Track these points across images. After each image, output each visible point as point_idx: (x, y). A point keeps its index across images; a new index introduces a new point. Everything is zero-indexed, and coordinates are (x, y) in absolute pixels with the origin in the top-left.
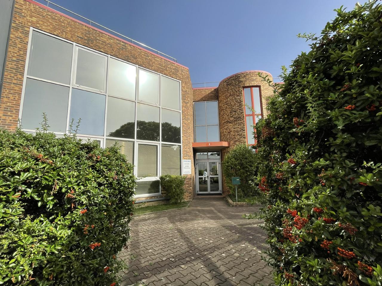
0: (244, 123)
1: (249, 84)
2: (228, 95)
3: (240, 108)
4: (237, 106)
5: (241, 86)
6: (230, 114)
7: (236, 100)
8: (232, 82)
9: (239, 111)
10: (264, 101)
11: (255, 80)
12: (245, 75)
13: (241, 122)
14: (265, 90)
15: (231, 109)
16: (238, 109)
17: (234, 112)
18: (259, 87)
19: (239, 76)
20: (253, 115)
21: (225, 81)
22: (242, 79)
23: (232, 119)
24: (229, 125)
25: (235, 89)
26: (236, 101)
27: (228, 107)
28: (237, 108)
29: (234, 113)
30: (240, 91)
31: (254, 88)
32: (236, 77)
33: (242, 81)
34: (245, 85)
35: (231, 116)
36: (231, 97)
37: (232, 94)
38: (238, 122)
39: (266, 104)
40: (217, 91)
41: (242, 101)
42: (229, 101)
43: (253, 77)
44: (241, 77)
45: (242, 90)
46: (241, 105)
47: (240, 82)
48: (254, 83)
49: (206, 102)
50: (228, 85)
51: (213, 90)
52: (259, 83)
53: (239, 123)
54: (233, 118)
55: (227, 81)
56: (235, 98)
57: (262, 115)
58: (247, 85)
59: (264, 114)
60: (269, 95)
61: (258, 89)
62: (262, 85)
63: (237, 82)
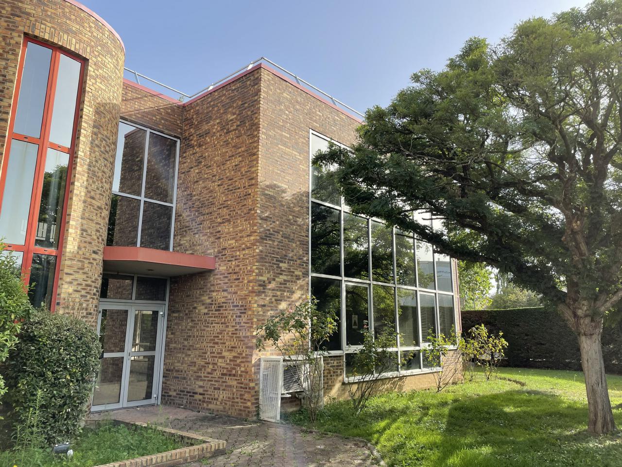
1: (50, 34)
5: (21, 28)
10: (88, 110)
11: (75, 33)
14: (98, 80)
18: (84, 61)
20: (41, 143)
22: (29, 8)
30: (13, 42)
31: (63, 58)
33: (29, 14)
34: (37, 33)
39: (91, 123)
41: (12, 81)
43: (70, 19)
45: (18, 43)
47: (19, 12)
48: (70, 44)
52: (85, 50)
57: (73, 152)
58: (41, 35)
59: (80, 154)
60: (108, 101)
61: (77, 65)
62: (94, 59)
63: (9, 9)
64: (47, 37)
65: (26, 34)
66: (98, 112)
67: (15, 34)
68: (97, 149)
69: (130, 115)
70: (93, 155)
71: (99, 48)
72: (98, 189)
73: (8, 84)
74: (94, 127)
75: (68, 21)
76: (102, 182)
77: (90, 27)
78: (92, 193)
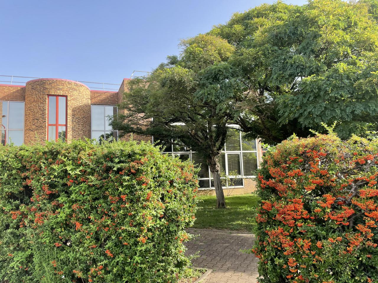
0: (45, 133)
1: (54, 92)
2: (32, 100)
3: (43, 117)
4: (39, 113)
5: (46, 93)
6: (32, 121)
7: (39, 108)
8: (37, 87)
9: (41, 119)
11: (62, 89)
12: (51, 82)
13: (42, 131)
14: (71, 101)
15: (33, 116)
16: (40, 117)
17: (36, 120)
19: (45, 82)
20: (57, 125)
22: (47, 86)
23: (34, 127)
24: (31, 133)
25: (39, 95)
27: (31, 113)
30: (45, 98)
31: (59, 97)
32: (42, 83)
33: (47, 88)
35: (34, 123)
36: (35, 104)
37: (36, 100)
38: (40, 131)
39: (71, 115)
42: (33, 107)
43: (59, 85)
44: (46, 84)
46: (43, 114)
47: (45, 89)
48: (60, 92)
49: (8, 101)
50: (32, 89)
51: (19, 88)
52: (66, 93)
55: (32, 84)
56: (39, 105)
57: (66, 125)
58: (51, 94)
59: (68, 125)
60: (77, 106)
62: (69, 95)
63: (42, 89)
64: (53, 94)
65: (48, 95)
66: (73, 111)
67: (45, 96)
68: (74, 122)
71: (71, 90)
73: (45, 111)
77: (66, 85)
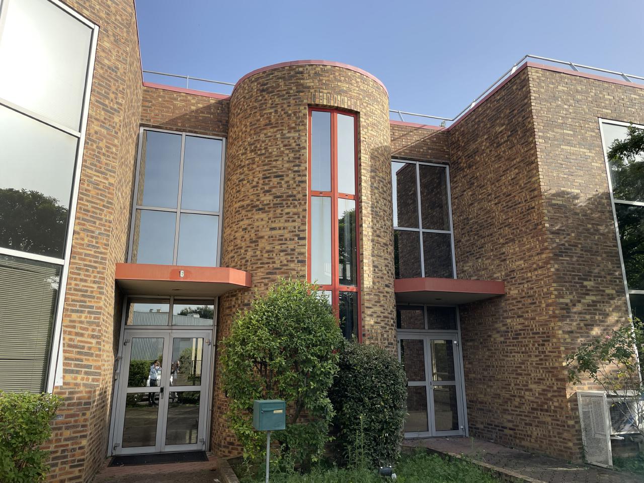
0: (304, 217)
1: (328, 99)
2: (263, 122)
3: (296, 169)
4: (286, 159)
5: (305, 101)
6: (261, 182)
7: (286, 143)
8: (278, 86)
9: (292, 175)
10: (365, 158)
11: (346, 92)
12: (319, 71)
13: (295, 210)
14: (370, 128)
15: (266, 168)
16: (289, 169)
17: (276, 177)
18: (355, 114)
19: (301, 69)
20: (332, 195)
21: (257, 79)
22: (308, 82)
23: (267, 198)
24: (256, 217)
25: (285, 106)
26: (285, 146)
27: (257, 159)
28: (287, 165)
29: (275, 181)
30: (301, 115)
31: (340, 117)
32: (292, 73)
33: (309, 87)
34: (317, 102)
35: (267, 188)
36: (270, 131)
37: (273, 121)
38: (287, 210)
39: (369, 168)
40: (225, 106)
41: (305, 148)
42: (264, 141)
43: (340, 81)
44: (306, 75)
45: (305, 115)
46: (298, 159)
47: (302, 88)
48: (343, 102)
49: (184, 134)
50: (263, 91)
51: (212, 101)
52: (355, 104)
53: (288, 213)
54: (271, 198)
55: (261, 78)
56: (283, 134)
57: (357, 198)
58: (321, 102)
59: (364, 198)
60: (380, 145)
61: (350, 119)
62: (364, 110)
63: (294, 88)
64: (325, 103)
65: (309, 105)
66: (373, 157)
67: (302, 108)
68: (376, 191)
69: (400, 153)
70: (374, 197)
71: (367, 99)
72: (382, 227)
73: (303, 151)
74: (372, 171)
75: (339, 84)
76: (384, 221)
77: (357, 82)
78: (378, 232)
